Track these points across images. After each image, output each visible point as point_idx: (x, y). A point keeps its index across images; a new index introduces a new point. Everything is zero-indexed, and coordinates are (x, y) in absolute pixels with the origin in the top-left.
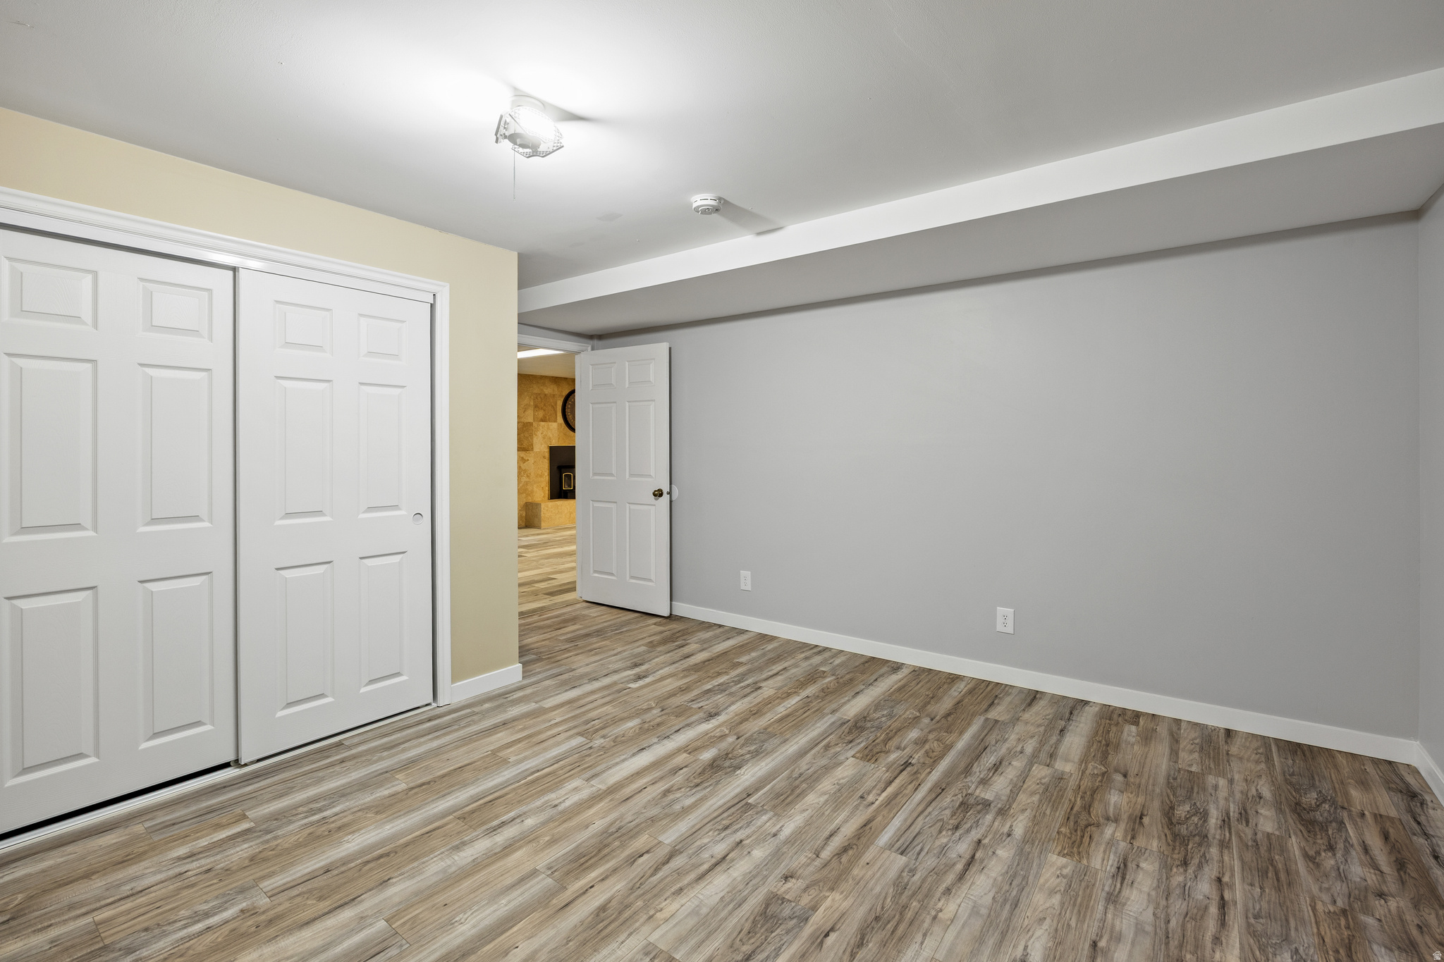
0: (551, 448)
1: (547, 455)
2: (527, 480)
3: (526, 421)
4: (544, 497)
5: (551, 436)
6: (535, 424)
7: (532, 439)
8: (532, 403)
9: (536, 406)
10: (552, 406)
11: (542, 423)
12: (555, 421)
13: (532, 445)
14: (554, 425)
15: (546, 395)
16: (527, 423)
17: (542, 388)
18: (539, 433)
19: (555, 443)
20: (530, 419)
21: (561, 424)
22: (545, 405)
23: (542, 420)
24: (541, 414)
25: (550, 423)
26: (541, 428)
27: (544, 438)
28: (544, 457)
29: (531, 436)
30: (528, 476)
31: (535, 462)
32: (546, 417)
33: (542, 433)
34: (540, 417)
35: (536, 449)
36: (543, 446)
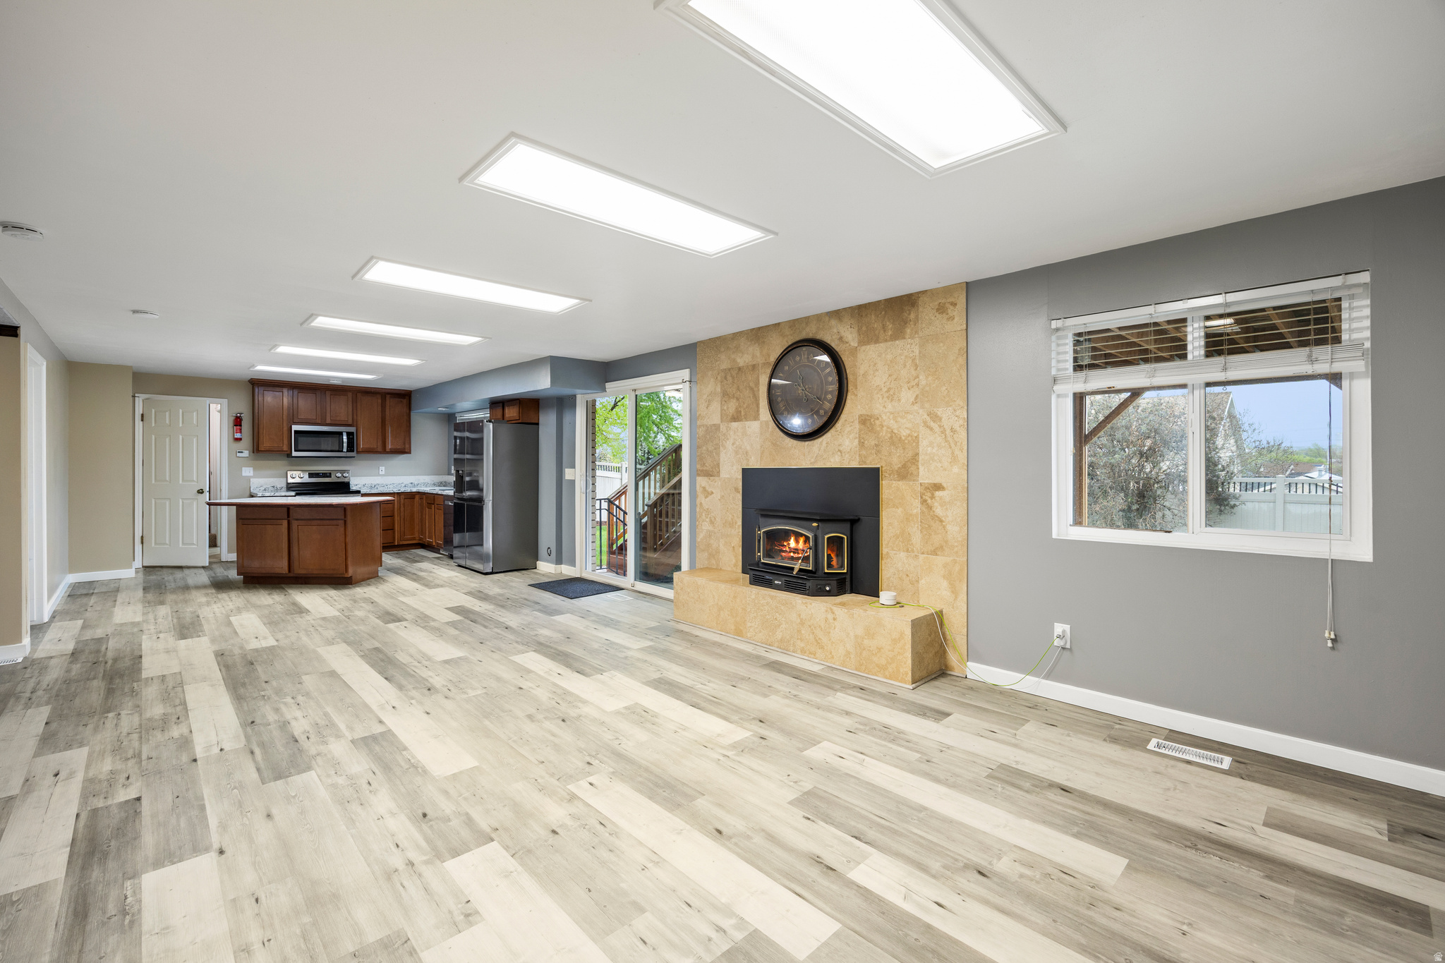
0: (746, 475)
1: (740, 485)
2: (711, 528)
3: (710, 423)
4: (735, 565)
5: (748, 448)
6: (723, 428)
7: (718, 454)
8: (719, 389)
9: (724, 394)
10: (752, 389)
11: (735, 425)
12: (756, 418)
13: (719, 466)
14: (753, 427)
15: (740, 369)
16: (712, 426)
17: (733, 356)
18: (729, 444)
19: (755, 463)
20: (716, 419)
21: (767, 423)
22: (738, 389)
23: (733, 419)
24: (732, 406)
25: (748, 423)
26: (732, 433)
27: (737, 453)
28: (735, 490)
29: (717, 448)
30: (712, 522)
31: (722, 497)
32: (741, 411)
33: (733, 444)
34: (731, 414)
35: (724, 474)
36: (735, 468)
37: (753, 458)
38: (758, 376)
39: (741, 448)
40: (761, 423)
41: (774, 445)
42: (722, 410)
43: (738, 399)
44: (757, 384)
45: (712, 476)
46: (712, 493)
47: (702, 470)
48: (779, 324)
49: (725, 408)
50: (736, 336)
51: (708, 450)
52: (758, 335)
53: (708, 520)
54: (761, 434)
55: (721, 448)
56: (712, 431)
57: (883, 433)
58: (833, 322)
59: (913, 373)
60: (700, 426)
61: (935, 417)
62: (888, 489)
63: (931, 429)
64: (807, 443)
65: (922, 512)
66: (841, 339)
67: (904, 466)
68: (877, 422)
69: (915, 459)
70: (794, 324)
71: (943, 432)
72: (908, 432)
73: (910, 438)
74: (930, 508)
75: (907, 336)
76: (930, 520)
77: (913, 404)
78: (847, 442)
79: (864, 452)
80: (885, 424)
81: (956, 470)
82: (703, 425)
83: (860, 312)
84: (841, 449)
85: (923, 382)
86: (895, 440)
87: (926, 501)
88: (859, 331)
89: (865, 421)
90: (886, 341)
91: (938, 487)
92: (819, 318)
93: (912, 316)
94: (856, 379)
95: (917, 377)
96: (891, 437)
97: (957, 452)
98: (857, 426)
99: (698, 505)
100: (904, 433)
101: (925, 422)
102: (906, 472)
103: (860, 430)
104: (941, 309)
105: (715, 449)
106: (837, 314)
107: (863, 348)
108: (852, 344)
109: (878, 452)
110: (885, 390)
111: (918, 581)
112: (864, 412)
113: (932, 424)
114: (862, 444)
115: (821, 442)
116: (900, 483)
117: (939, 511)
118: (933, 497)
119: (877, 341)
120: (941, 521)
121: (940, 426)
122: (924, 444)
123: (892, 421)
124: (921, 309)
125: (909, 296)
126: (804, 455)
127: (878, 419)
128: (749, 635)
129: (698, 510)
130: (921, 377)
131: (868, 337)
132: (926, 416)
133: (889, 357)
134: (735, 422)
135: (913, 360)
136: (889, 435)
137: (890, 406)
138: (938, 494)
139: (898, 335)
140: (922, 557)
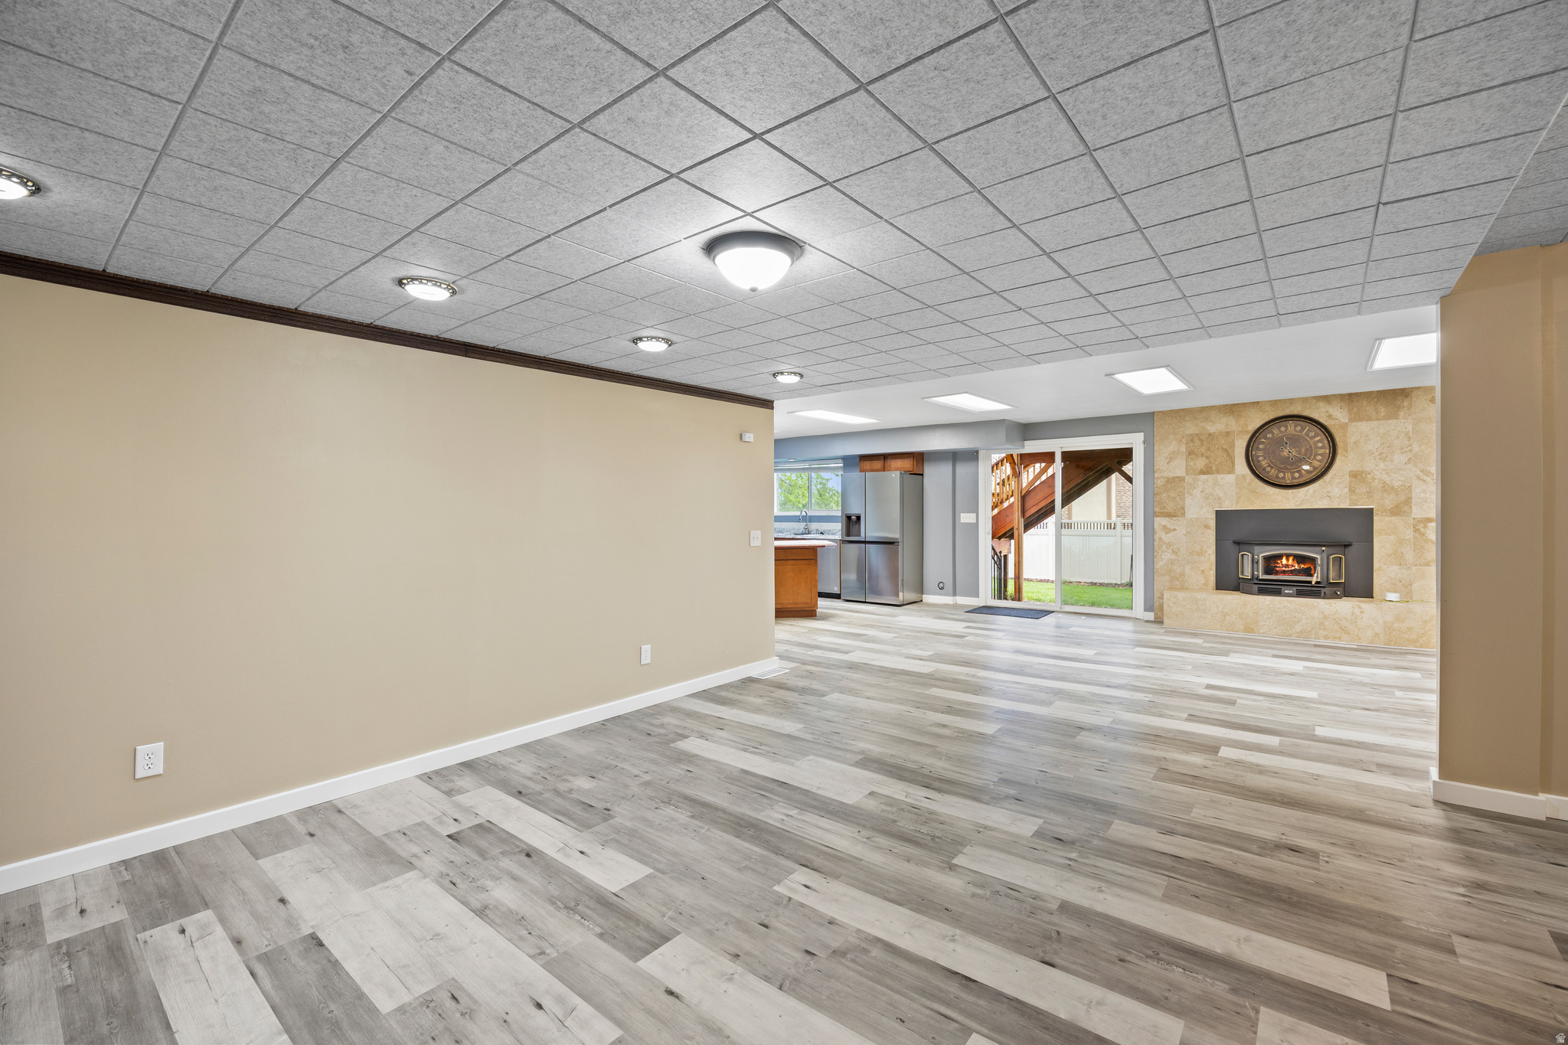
0: (1221, 515)
1: (1213, 523)
2: (1174, 557)
3: (1172, 475)
4: (1204, 587)
5: (1221, 495)
6: (1189, 479)
7: (1183, 500)
8: (1183, 449)
9: (1190, 453)
10: (1226, 450)
11: (1204, 477)
12: (1231, 471)
13: (1183, 508)
14: (1227, 478)
15: (1210, 434)
16: (1173, 478)
17: (1201, 425)
18: (1196, 492)
19: (1229, 505)
20: (1180, 472)
21: (1244, 477)
22: (1209, 449)
23: (1202, 472)
24: (1201, 463)
25: (1219, 476)
26: (1200, 483)
27: (1207, 498)
28: (1207, 527)
29: (1181, 495)
30: (1174, 552)
31: (1188, 533)
32: (1211, 467)
33: (1202, 492)
34: (1199, 469)
35: (1191, 513)
36: (1204, 510)
38: (1233, 441)
39: (1211, 494)
40: (1237, 476)
41: (1252, 491)
42: (1187, 466)
43: (1207, 457)
44: (1232, 445)
45: (1174, 516)
46: (1175, 530)
47: (1162, 513)
48: (1258, 402)
49: (1192, 464)
50: (1203, 409)
51: (1169, 496)
52: (1233, 409)
53: (1169, 551)
54: (1237, 484)
55: (1186, 495)
56: (1175, 482)
57: (1375, 484)
58: (1321, 404)
59: (1407, 443)
60: (1158, 478)
62: (1378, 523)
63: (1424, 481)
65: (1415, 538)
66: (1330, 416)
67: (1397, 506)
68: (1369, 476)
69: (1408, 501)
70: (1274, 403)
72: (1401, 483)
73: (1403, 487)
75: (1401, 417)
77: (1406, 463)
78: (1336, 490)
79: (1354, 497)
80: (1377, 477)
82: (1163, 477)
83: (1350, 399)
84: (1330, 495)
85: (1416, 449)
86: (1387, 488)
87: (1418, 530)
88: (1349, 411)
89: (1356, 475)
90: (1379, 420)
92: (1305, 400)
93: (1405, 404)
94: (1347, 446)
95: (1411, 445)
96: (1384, 486)
98: (1347, 479)
99: (1157, 540)
100: (1397, 483)
101: (1418, 476)
102: (1398, 511)
103: (1351, 482)
105: (1179, 496)
106: (1327, 399)
107: (1354, 424)
108: (1342, 420)
109: (1370, 497)
110: (1377, 453)
111: (1411, 585)
112: (1355, 469)
113: (1425, 478)
114: (1352, 491)
115: (1308, 490)
116: (1393, 518)
119: (1369, 419)
122: (1416, 491)
123: (1384, 475)
124: (1414, 399)
125: (1403, 390)
126: (1288, 500)
127: (1370, 474)
129: (1156, 543)
130: (1414, 446)
131: (1356, 418)
132: (1418, 472)
133: (1382, 430)
134: (1204, 474)
135: (1407, 434)
136: (1381, 485)
137: (1382, 465)
139: (1391, 416)
140: (1414, 568)
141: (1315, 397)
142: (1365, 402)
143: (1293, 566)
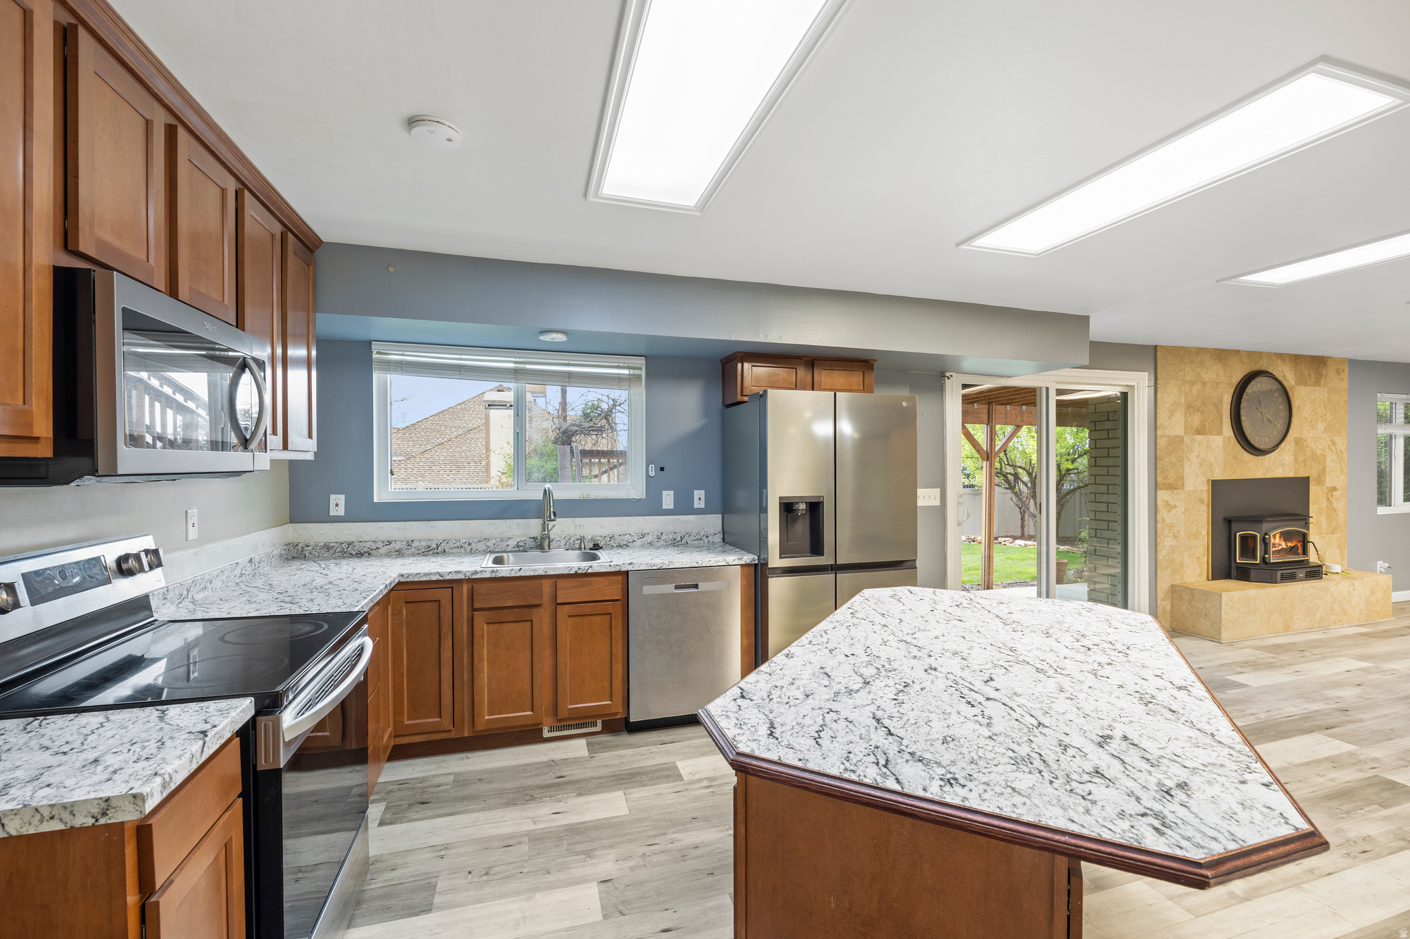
0: (1214, 484)
1: (1206, 496)
2: (1174, 543)
3: (1173, 433)
4: (1200, 575)
5: (1213, 460)
6: (1187, 439)
7: (1182, 466)
8: (1183, 400)
9: (1190, 406)
10: (1215, 405)
11: (1199, 437)
12: (1220, 433)
13: (1182, 478)
14: (1217, 441)
15: (1204, 384)
16: (1175, 437)
17: (1198, 370)
18: (1193, 456)
19: (1219, 475)
20: (1179, 430)
21: (1229, 438)
22: (1203, 403)
23: (1199, 432)
24: (1196, 420)
25: (1212, 437)
26: (1196, 445)
27: (1201, 465)
28: (1201, 501)
29: (1182, 460)
30: (1175, 537)
31: (1186, 510)
32: (1205, 425)
33: (1198, 457)
34: (1195, 427)
35: (1189, 486)
36: (1199, 480)
37: (1217, 470)
38: (1222, 395)
39: (1205, 461)
40: (1224, 438)
41: (1235, 458)
42: (1186, 422)
43: (1202, 413)
45: (1176, 489)
46: (1176, 506)
47: (1165, 484)
48: (1239, 351)
49: (1189, 420)
50: (1200, 351)
51: (1171, 462)
52: (1222, 355)
53: (1171, 535)
54: (1224, 448)
55: (1185, 460)
56: (1176, 441)
57: (1308, 452)
58: (1279, 362)
59: (1324, 411)
60: (1162, 436)
61: (1334, 443)
62: (1314, 490)
63: (1332, 450)
64: (1260, 457)
65: (1327, 507)
66: (1284, 376)
67: (1319, 476)
68: (1304, 443)
69: (1323, 471)
70: (1251, 354)
71: (1337, 453)
72: (1321, 452)
73: (1322, 456)
74: (1331, 503)
75: (1322, 385)
76: (1331, 511)
77: (1323, 432)
78: (1287, 458)
79: (1297, 466)
80: (1309, 445)
81: (1342, 477)
82: (1167, 436)
83: (1295, 360)
84: (1283, 463)
85: (1329, 419)
86: (1314, 457)
87: (1329, 498)
88: (1295, 374)
89: (1298, 442)
90: (1311, 385)
91: (1334, 489)
92: (1269, 355)
93: (1324, 372)
94: (1297, 410)
95: (1326, 415)
96: (1312, 455)
97: (1343, 466)
98: (1293, 445)
99: (1160, 521)
100: (1319, 452)
101: (1329, 446)
102: (1320, 482)
103: (1295, 449)
104: (1338, 372)
105: (1179, 461)
106: (1281, 356)
107: (1298, 387)
108: (1291, 383)
109: (1305, 465)
110: (1309, 420)
112: (1297, 435)
113: (1332, 447)
114: (1296, 459)
115: (1270, 457)
116: (1317, 487)
117: (1335, 505)
118: (1332, 496)
119: (1305, 385)
120: (1336, 511)
121: (1336, 449)
122: (1328, 460)
123: (1313, 444)
124: (1328, 369)
125: (1323, 358)
127: (1305, 441)
128: (1295, 627)
129: (1160, 525)
130: (1328, 415)
131: (1301, 381)
132: (1329, 442)
133: (1312, 397)
134: (1199, 434)
135: (1324, 402)
137: (1311, 433)
138: (1335, 493)
139: (1317, 383)
141: (1275, 354)
142: (1303, 366)
143: (1280, 545)
